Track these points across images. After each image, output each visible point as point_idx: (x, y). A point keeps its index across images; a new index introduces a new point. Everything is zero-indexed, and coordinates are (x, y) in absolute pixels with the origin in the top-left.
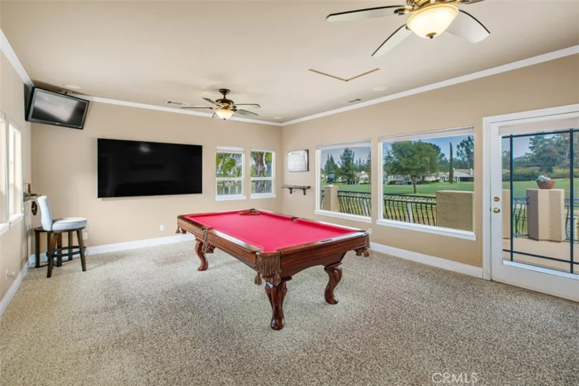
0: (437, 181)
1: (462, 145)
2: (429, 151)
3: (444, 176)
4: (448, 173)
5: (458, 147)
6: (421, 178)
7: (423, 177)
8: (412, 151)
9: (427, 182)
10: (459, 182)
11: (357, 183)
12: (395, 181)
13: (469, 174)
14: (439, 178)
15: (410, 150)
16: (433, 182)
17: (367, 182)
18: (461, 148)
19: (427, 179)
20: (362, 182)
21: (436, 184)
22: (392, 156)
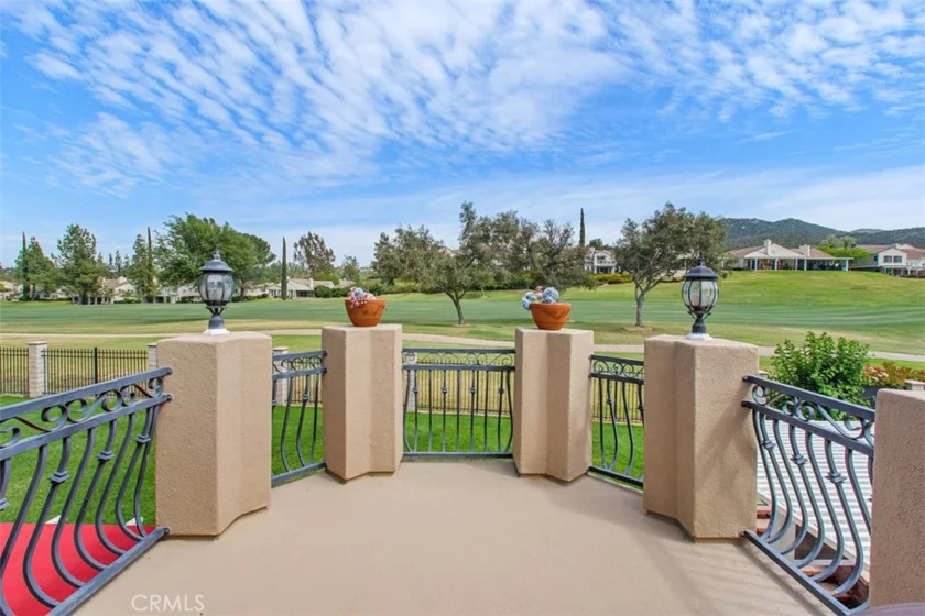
0: (264, 296)
1: (301, 243)
2: (242, 245)
3: (274, 288)
4: (280, 284)
5: (296, 246)
6: (239, 291)
7: (243, 290)
8: (211, 243)
9: (248, 299)
10: (295, 298)
11: (108, 299)
12: (192, 297)
13: (308, 285)
14: (267, 292)
15: (207, 240)
16: (258, 297)
17: (130, 298)
18: (299, 248)
19: (249, 293)
20: (118, 298)
21: (263, 300)
22: (170, 247)
